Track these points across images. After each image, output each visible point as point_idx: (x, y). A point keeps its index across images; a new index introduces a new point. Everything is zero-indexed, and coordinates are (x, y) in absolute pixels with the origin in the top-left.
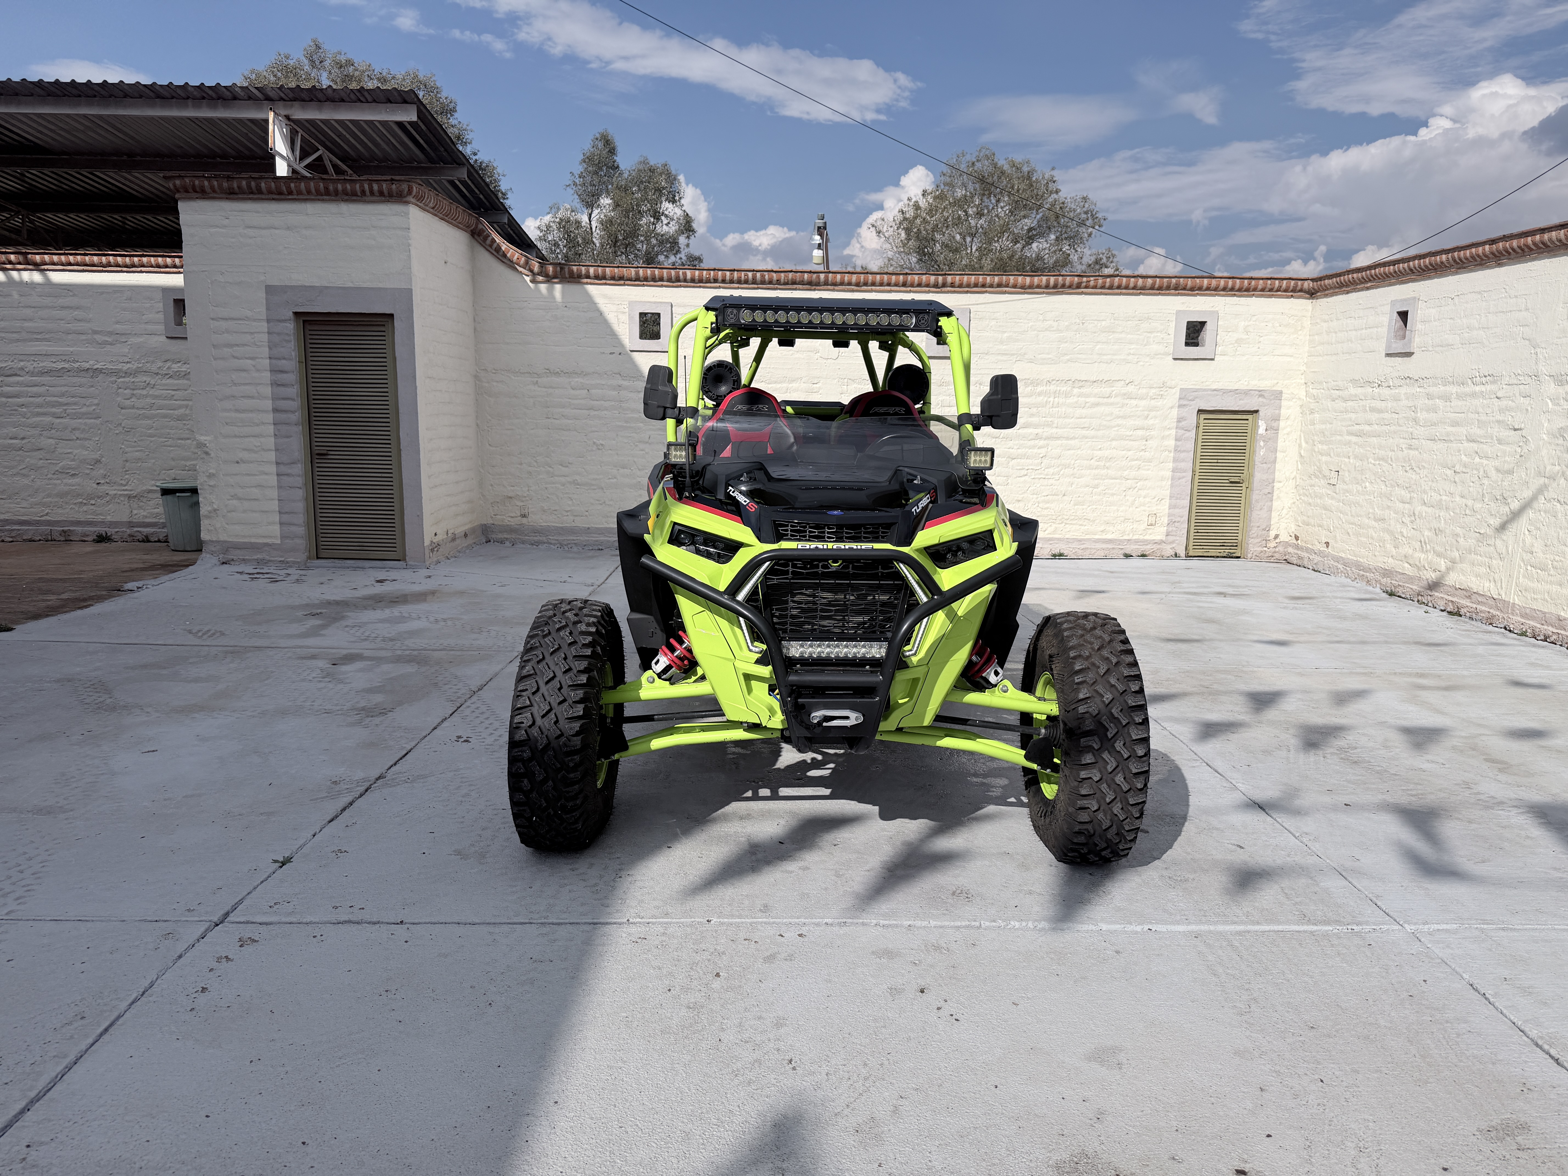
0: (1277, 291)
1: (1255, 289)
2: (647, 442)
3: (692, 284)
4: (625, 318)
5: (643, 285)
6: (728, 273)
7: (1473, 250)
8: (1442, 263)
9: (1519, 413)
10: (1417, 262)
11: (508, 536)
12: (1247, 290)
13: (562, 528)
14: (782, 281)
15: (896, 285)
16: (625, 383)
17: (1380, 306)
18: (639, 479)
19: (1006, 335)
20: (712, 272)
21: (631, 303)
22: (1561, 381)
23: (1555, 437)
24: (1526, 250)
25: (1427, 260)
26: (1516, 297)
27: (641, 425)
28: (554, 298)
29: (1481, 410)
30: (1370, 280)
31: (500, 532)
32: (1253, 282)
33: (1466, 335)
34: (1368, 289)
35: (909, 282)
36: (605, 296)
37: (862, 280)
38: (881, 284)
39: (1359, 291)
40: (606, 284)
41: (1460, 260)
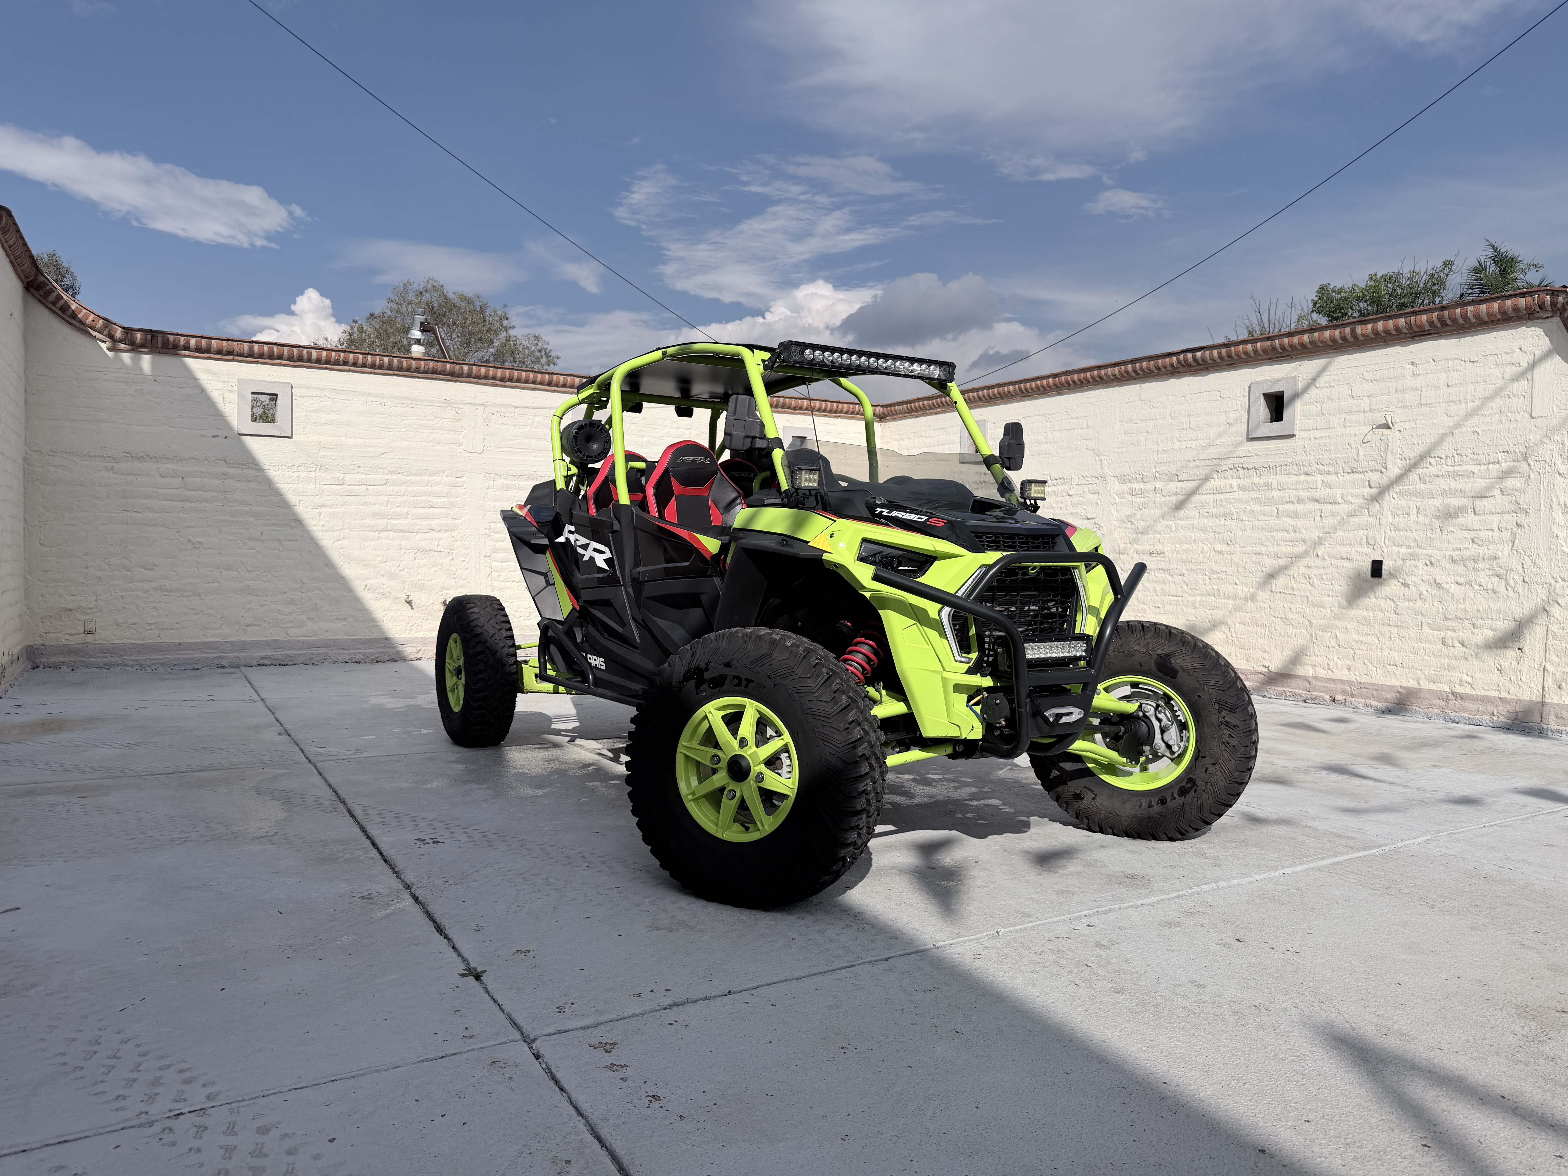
0: (857, 414)
1: (841, 412)
2: (258, 540)
3: (317, 365)
4: (234, 397)
5: (257, 363)
6: (361, 356)
7: (1039, 382)
8: (1009, 392)
9: (1090, 506)
10: (985, 391)
11: (66, 660)
12: (836, 412)
13: (142, 645)
14: (422, 369)
15: (541, 383)
16: (232, 471)
17: (950, 427)
18: (249, 583)
19: (645, 439)
20: (342, 354)
21: (240, 382)
22: (1124, 480)
23: (1123, 522)
24: (1085, 382)
25: (996, 390)
26: (1077, 418)
27: (252, 519)
28: (141, 369)
29: (1055, 505)
30: (939, 407)
31: (53, 655)
32: (840, 405)
33: (1035, 448)
34: (936, 413)
35: (554, 383)
36: (208, 371)
37: (507, 375)
38: (526, 382)
39: (928, 415)
40: (209, 358)
41: (1026, 390)
